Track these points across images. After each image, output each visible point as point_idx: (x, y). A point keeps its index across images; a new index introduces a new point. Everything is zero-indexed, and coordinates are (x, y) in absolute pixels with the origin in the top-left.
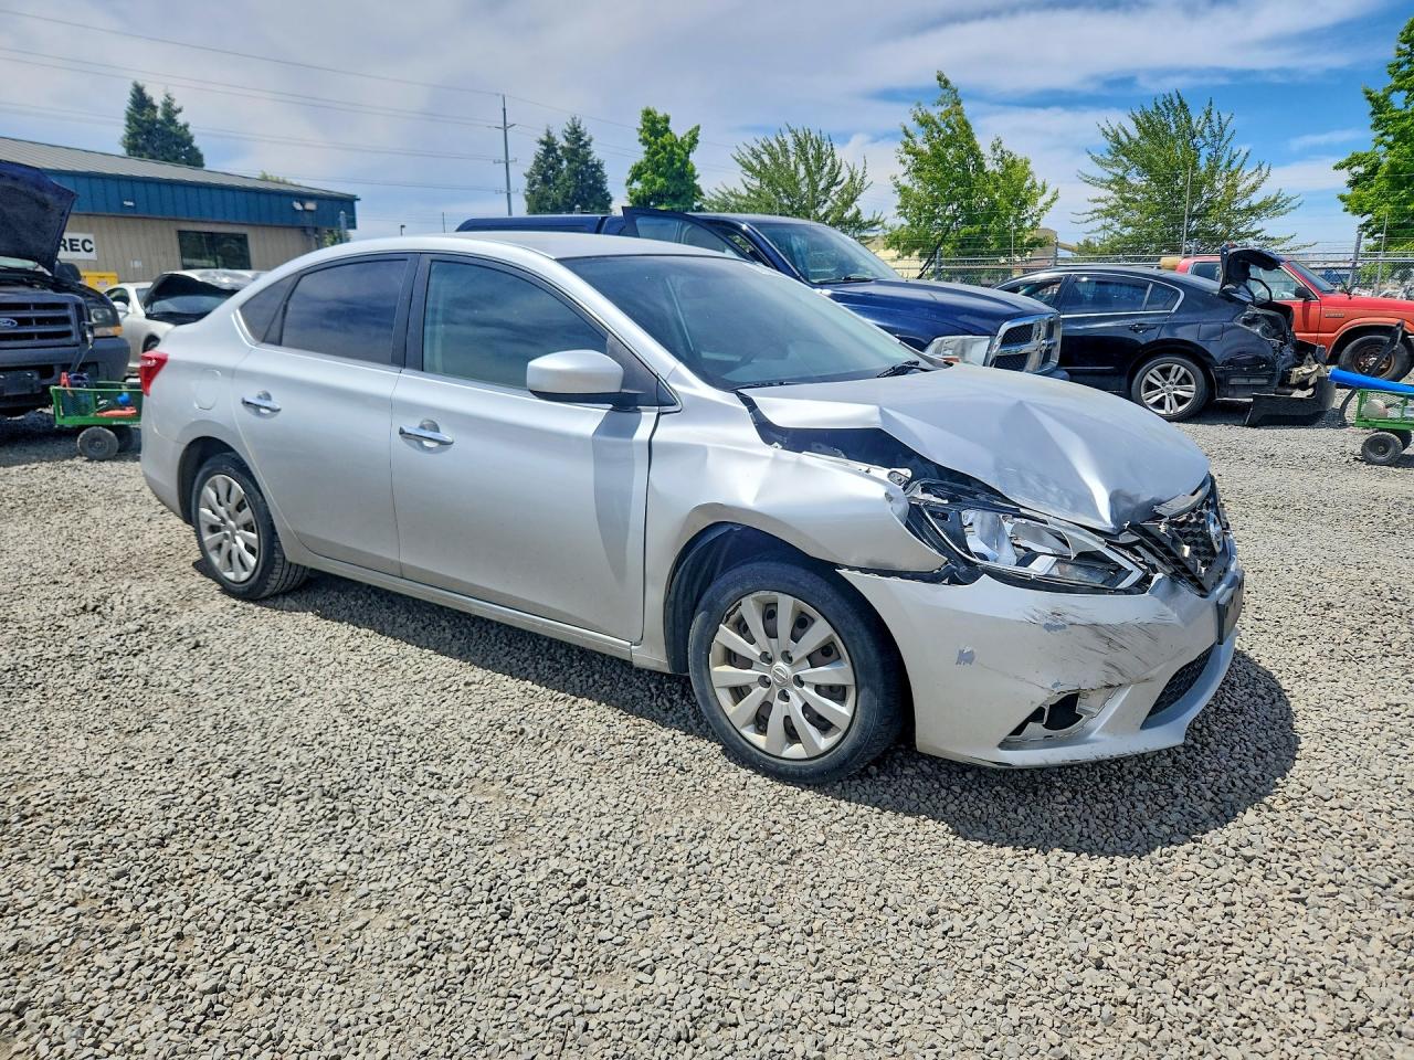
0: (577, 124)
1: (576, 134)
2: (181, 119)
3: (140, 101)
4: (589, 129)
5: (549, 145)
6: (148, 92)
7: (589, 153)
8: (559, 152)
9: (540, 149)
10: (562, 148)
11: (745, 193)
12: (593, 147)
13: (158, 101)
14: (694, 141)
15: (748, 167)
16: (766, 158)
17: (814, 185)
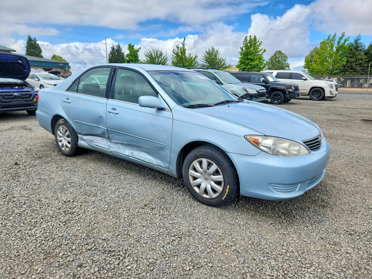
0: (119, 45)
1: (119, 47)
2: (37, 42)
3: (30, 39)
4: (121, 46)
5: (113, 49)
6: (31, 37)
7: (121, 51)
8: (115, 50)
9: (111, 49)
10: (116, 49)
11: (146, 60)
12: (122, 49)
13: (33, 39)
14: (138, 51)
15: (147, 56)
16: (150, 54)
17: (158, 60)
